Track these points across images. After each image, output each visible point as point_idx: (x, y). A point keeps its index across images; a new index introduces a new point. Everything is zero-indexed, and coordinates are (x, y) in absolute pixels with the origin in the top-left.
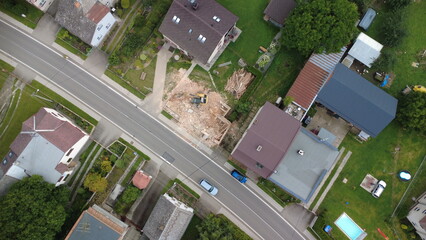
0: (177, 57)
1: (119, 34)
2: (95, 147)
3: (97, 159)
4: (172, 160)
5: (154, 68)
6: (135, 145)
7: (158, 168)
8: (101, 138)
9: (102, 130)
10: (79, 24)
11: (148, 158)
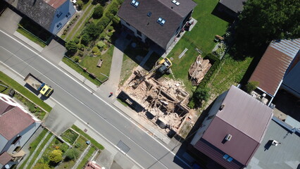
0: (134, 45)
1: (79, 24)
2: (47, 135)
3: (48, 148)
4: (127, 150)
5: (112, 56)
6: (90, 133)
7: (112, 158)
8: (54, 125)
9: (55, 117)
10: (39, 10)
11: (102, 148)
